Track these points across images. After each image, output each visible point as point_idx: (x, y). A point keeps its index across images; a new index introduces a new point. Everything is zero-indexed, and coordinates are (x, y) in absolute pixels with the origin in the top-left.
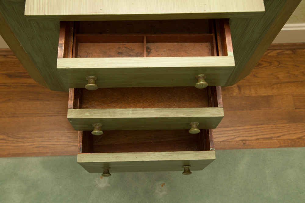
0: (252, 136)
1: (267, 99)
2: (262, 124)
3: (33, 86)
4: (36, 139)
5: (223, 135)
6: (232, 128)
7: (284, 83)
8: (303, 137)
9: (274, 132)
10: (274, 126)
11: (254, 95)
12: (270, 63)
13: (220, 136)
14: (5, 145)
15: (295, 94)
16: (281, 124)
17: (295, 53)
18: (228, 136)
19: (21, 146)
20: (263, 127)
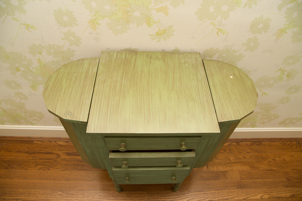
0: (215, 198)
1: (224, 173)
2: (221, 190)
3: (81, 161)
4: (80, 195)
5: (197, 197)
6: (203, 193)
7: (234, 163)
8: (246, 198)
9: (229, 195)
10: (229, 191)
11: (216, 170)
12: (225, 150)
13: (196, 197)
14: (61, 198)
15: (240, 170)
16: (233, 189)
17: (238, 145)
18: (201, 198)
19: (71, 200)
20: (222, 192)
